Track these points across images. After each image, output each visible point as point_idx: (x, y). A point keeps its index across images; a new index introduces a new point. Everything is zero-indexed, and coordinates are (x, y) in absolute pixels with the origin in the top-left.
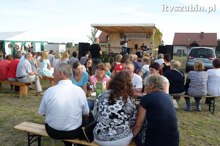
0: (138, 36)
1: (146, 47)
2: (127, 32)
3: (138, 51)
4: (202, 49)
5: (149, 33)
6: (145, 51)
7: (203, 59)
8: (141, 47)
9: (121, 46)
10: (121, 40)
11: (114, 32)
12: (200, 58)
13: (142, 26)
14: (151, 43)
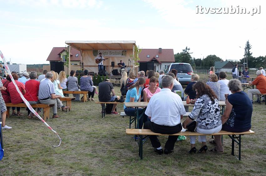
0: (113, 53)
1: (123, 64)
2: (101, 49)
3: (115, 68)
4: (181, 65)
5: (125, 50)
6: (123, 68)
7: (183, 74)
8: (118, 64)
9: (97, 64)
10: (96, 58)
11: (87, 50)
12: (181, 73)
13: (123, 43)
14: (129, 60)
